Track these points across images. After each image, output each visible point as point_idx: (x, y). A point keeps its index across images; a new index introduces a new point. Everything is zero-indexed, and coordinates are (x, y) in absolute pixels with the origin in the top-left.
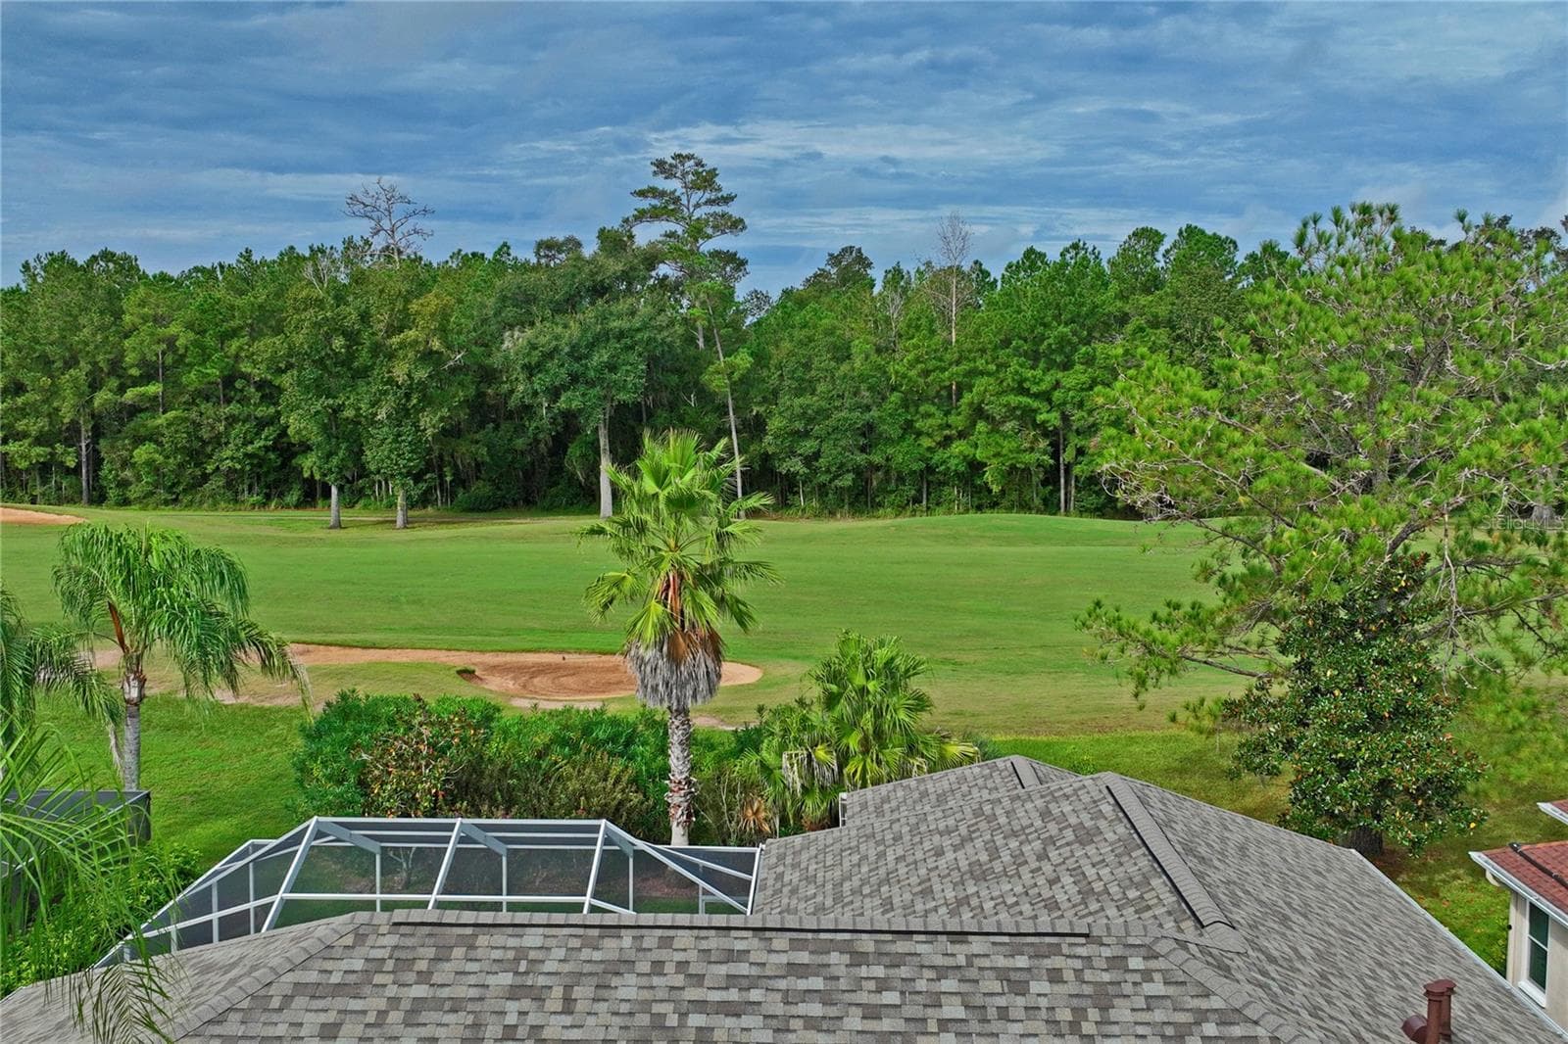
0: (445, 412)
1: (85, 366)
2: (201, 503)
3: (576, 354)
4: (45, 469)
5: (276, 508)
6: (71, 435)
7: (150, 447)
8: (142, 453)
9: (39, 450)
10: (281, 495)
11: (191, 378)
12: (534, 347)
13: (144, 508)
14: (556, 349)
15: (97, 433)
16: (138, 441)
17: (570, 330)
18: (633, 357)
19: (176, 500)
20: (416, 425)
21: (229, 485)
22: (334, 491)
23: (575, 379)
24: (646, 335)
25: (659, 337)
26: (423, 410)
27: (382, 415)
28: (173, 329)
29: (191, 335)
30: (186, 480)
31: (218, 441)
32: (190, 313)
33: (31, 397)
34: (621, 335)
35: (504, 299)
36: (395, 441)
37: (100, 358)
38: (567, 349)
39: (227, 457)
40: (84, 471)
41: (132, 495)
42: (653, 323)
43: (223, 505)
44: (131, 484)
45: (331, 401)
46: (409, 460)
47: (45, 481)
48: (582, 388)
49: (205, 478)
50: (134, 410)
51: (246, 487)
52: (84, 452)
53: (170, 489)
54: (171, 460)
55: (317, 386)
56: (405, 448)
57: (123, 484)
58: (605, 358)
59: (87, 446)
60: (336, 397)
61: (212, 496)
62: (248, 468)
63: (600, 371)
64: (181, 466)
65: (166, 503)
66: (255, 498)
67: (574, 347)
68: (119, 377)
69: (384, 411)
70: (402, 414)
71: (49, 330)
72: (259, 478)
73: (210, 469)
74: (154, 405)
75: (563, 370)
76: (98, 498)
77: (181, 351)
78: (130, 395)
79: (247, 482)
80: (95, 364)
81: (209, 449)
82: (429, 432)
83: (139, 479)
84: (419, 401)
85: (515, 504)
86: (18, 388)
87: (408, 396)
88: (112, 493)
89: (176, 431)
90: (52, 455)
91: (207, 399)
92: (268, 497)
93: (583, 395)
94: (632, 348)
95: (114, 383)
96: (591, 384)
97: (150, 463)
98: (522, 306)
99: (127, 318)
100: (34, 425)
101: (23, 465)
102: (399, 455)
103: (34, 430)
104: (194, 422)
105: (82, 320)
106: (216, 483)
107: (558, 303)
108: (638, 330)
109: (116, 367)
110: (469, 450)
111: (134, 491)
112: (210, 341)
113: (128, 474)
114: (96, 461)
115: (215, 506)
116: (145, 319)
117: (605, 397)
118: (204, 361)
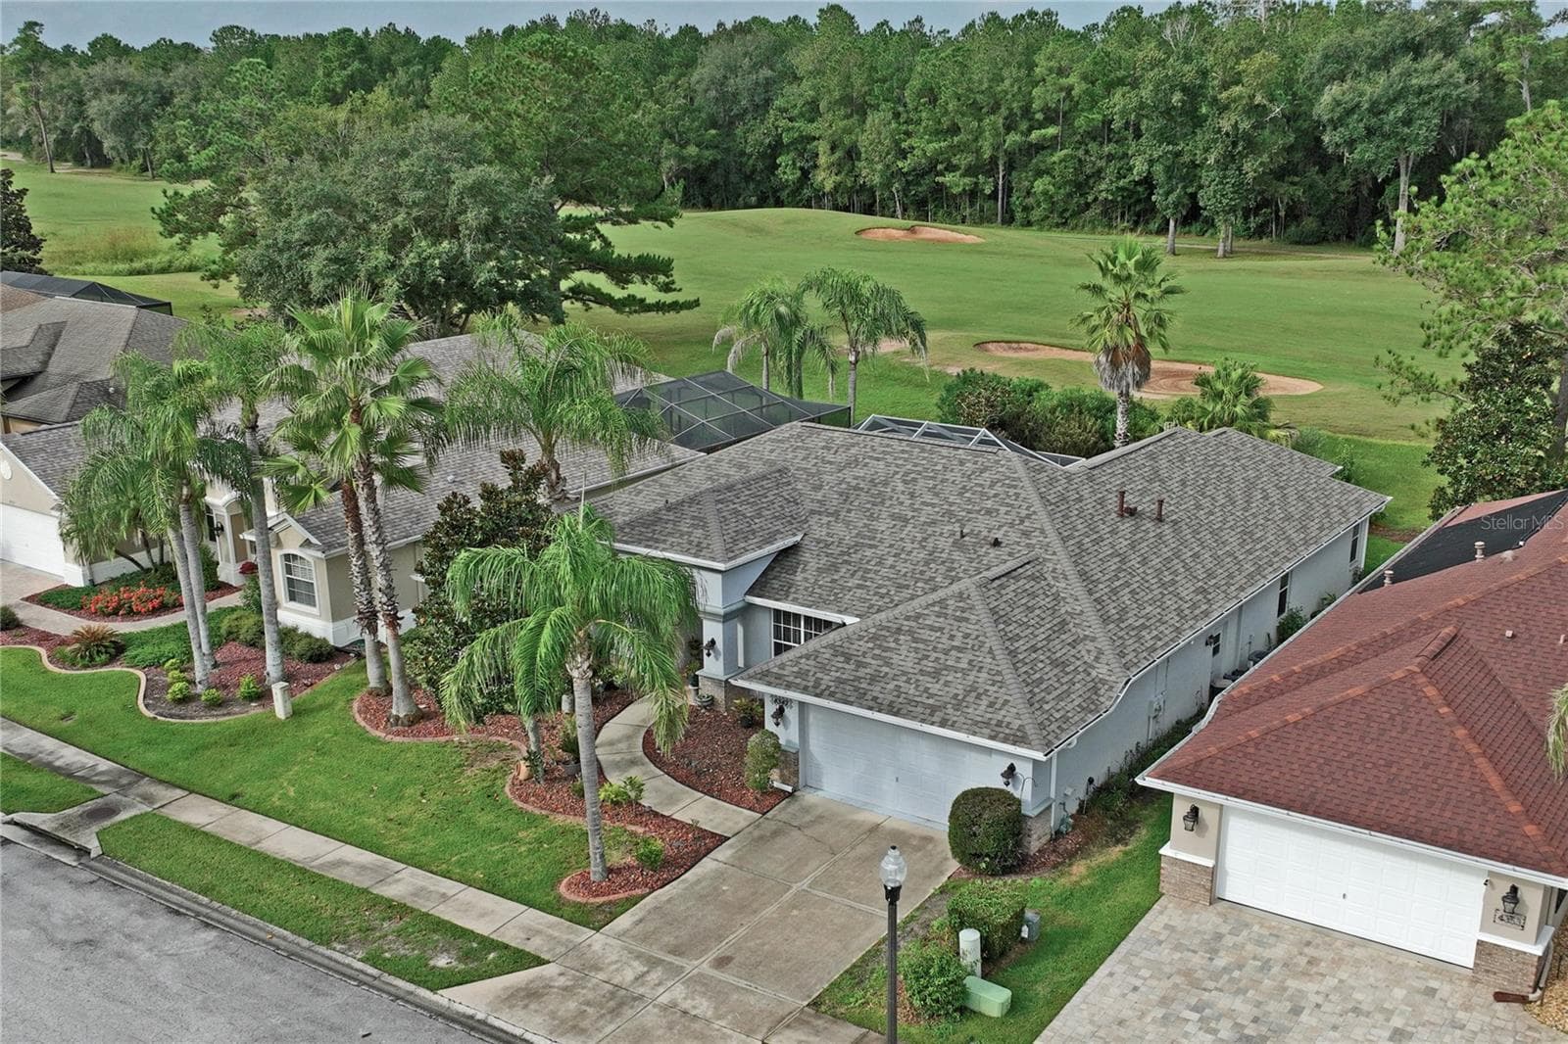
0: (1265, 158)
1: (1004, 111)
2: (1083, 227)
3: (1376, 110)
4: (973, 194)
5: (1141, 233)
6: (990, 168)
7: (1047, 179)
8: (1040, 185)
9: (967, 180)
10: (1147, 222)
11: (1080, 122)
12: (1338, 103)
13: (1041, 230)
14: (1358, 105)
15: (1010, 167)
16: (1039, 174)
17: (1377, 86)
18: (1428, 112)
19: (1065, 224)
20: (1239, 169)
21: (1105, 213)
22: (1172, 223)
23: (1370, 132)
24: (1441, 92)
25: (1455, 93)
26: (1246, 156)
27: (1211, 161)
28: (1072, 79)
29: (1084, 86)
30: (1073, 207)
31: (1098, 174)
32: (1086, 65)
33: (962, 137)
34: (1420, 91)
35: (1326, 57)
36: (1221, 183)
37: (1015, 105)
38: (1366, 106)
39: (1104, 189)
40: (1000, 196)
41: (1033, 219)
42: (1451, 80)
43: (1100, 229)
44: (1033, 208)
45: (1171, 147)
46: (1231, 199)
47: (972, 205)
48: (1377, 140)
49: (1088, 206)
50: (1040, 147)
51: (1119, 214)
52: (1001, 182)
53: (1061, 215)
54: (1062, 191)
55: (1162, 134)
56: (1229, 188)
57: (1026, 209)
58: (1400, 114)
59: (1003, 177)
60: (1177, 144)
61: (1092, 222)
62: (1119, 199)
63: (1394, 125)
64: (1070, 195)
65: (1057, 225)
66: (1126, 224)
67: (1374, 104)
68: (1030, 120)
69: (1213, 157)
70: (1229, 159)
71: (981, 82)
72: (1129, 207)
73: (1090, 198)
74: (1052, 144)
75: (1361, 125)
76: (1009, 220)
77: (1076, 99)
78: (1035, 135)
79: (1120, 211)
80: (1011, 110)
81: (1091, 181)
82: (1251, 175)
83: (1039, 206)
84: (1244, 149)
85: (1337, 238)
86: (955, 130)
87: (1235, 144)
88: (1019, 215)
89: (1066, 167)
90: (976, 184)
91: (1094, 139)
92: (1136, 223)
93: (1378, 147)
94: (1427, 103)
95: (1024, 126)
96: (1386, 137)
97: (1045, 193)
98: (1341, 64)
99: (1038, 70)
100: (963, 160)
101: (955, 191)
102: (1223, 196)
103: (964, 164)
104: (1080, 160)
105: (1006, 73)
106: (1094, 211)
107: (1375, 58)
108: (1437, 86)
109: (1027, 111)
110: (1287, 192)
111: (1036, 214)
112: (1099, 89)
113: (1031, 200)
114: (1009, 190)
115: (1093, 231)
116: (1051, 70)
117: (1398, 149)
118: (1091, 109)
